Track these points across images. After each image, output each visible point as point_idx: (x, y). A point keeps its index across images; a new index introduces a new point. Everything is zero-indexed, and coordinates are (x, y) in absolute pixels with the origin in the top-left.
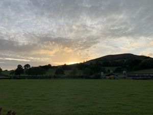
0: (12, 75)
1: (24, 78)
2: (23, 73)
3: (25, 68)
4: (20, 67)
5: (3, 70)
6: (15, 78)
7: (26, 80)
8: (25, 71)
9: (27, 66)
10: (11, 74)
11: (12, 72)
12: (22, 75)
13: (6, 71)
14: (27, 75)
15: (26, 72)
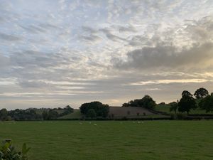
0: (173, 112)
1: (198, 117)
2: (195, 107)
3: (198, 97)
4: (186, 94)
5: (157, 103)
6: (180, 118)
7: (203, 122)
8: (197, 102)
9: (201, 91)
10: (171, 110)
11: (173, 106)
12: (192, 112)
13: (163, 104)
14: (204, 112)
15: (200, 104)
